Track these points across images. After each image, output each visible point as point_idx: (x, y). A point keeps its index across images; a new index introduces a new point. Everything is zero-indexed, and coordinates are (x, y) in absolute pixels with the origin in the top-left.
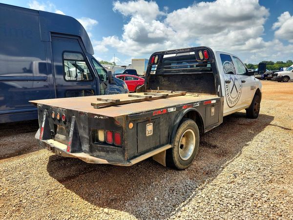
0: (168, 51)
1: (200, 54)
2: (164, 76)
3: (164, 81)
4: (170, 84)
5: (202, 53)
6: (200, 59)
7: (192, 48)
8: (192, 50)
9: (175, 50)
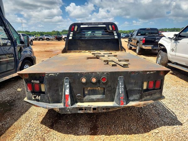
0: (86, 23)
1: (110, 27)
2: (82, 40)
3: (82, 44)
4: (87, 46)
5: (111, 26)
6: (110, 30)
7: (104, 23)
8: (104, 24)
9: (92, 23)
